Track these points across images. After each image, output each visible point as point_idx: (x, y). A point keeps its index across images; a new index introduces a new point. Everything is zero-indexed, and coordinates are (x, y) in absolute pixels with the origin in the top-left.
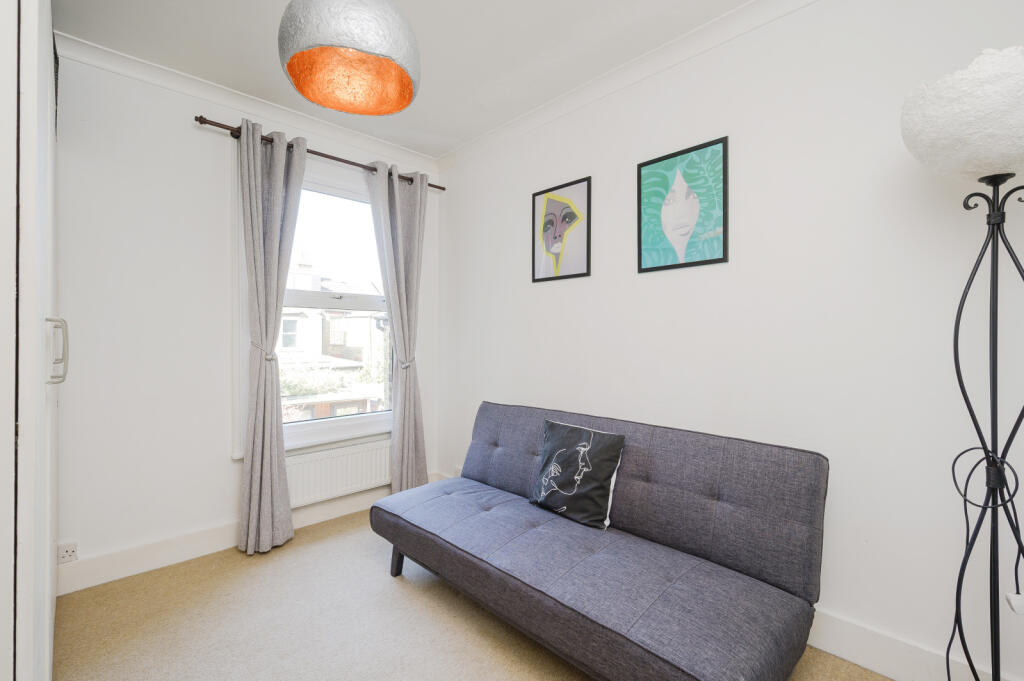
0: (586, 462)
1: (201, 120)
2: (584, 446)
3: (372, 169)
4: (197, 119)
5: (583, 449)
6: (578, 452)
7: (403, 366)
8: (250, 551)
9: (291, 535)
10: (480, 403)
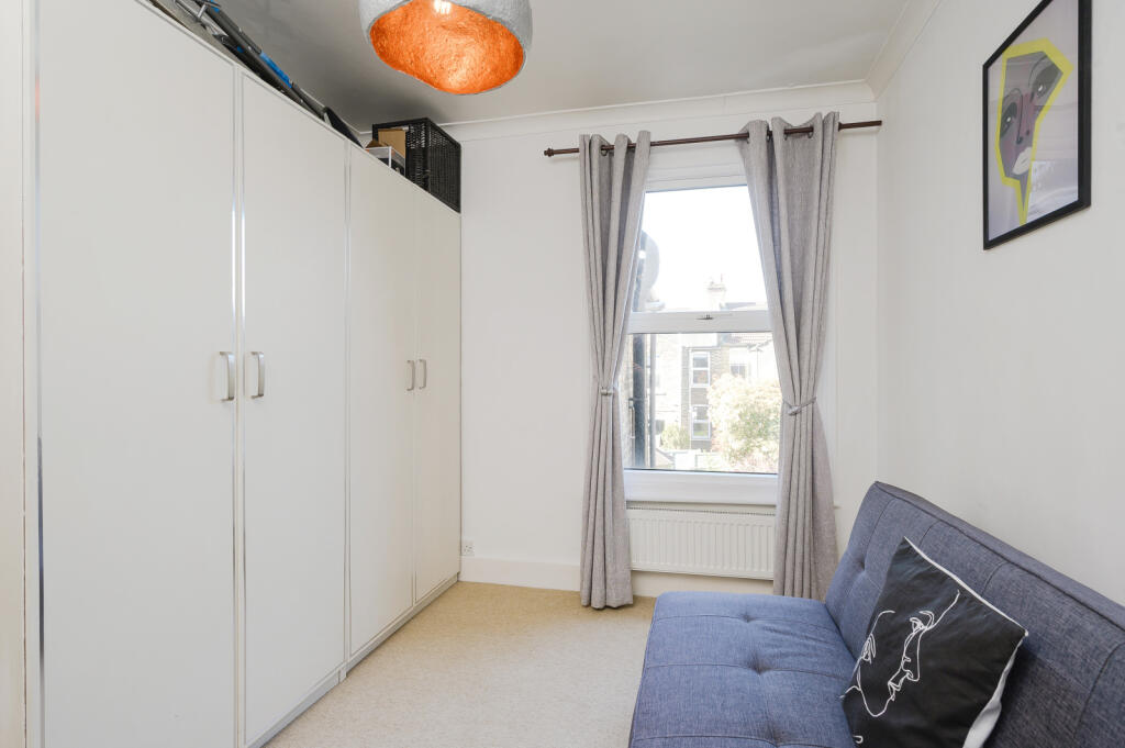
0: (913, 657)
1: (550, 153)
2: (925, 620)
3: (743, 137)
4: (546, 153)
5: (919, 623)
6: (908, 627)
7: (790, 411)
8: (596, 603)
9: (629, 600)
10: (872, 482)
